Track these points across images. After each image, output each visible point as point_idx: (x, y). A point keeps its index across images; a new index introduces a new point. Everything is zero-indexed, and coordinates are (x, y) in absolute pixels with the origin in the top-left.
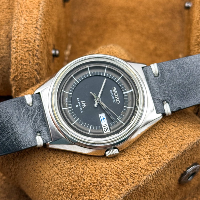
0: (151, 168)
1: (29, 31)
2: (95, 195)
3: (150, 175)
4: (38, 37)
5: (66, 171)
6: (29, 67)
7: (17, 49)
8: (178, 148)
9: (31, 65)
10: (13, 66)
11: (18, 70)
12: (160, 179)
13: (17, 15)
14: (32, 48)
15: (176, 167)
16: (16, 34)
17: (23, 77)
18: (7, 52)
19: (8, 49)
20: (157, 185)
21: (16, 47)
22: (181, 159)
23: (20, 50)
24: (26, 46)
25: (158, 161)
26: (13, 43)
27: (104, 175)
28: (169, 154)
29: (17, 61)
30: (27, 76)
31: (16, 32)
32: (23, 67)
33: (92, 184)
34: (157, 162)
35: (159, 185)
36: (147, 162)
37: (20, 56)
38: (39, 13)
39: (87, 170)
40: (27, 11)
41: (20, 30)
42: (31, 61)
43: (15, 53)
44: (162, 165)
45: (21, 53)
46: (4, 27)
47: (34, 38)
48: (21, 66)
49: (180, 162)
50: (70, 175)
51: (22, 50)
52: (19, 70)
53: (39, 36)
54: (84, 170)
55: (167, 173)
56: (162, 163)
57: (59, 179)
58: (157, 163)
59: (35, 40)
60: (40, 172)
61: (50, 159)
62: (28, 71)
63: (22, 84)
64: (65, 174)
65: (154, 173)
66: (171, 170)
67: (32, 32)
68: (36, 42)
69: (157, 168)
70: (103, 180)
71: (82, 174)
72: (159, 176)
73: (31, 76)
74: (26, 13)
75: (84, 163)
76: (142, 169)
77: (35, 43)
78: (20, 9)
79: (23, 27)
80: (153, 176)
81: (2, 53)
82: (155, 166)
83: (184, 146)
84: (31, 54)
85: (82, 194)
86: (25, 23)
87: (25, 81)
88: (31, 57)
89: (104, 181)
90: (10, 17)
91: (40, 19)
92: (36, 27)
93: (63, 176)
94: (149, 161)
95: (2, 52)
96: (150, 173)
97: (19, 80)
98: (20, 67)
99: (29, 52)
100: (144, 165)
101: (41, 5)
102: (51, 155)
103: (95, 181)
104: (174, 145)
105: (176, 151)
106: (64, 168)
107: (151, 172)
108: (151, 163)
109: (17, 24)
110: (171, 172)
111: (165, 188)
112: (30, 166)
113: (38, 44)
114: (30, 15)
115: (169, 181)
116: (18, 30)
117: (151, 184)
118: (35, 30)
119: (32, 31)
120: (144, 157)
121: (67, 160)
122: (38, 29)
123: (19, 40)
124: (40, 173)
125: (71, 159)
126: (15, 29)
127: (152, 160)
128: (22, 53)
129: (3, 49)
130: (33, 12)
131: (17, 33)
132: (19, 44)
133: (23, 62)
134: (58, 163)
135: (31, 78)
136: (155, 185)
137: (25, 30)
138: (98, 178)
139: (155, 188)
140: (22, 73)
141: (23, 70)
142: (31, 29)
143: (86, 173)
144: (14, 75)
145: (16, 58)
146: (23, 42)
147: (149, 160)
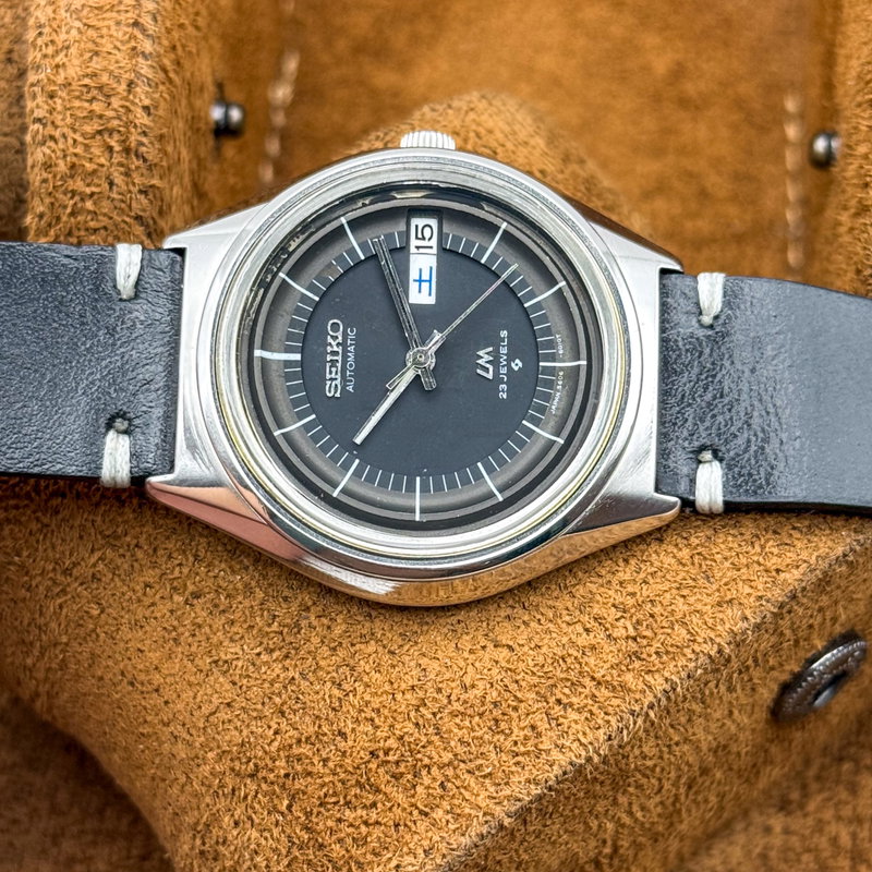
0: (641, 679)
1: (104, 41)
2: (393, 806)
3: (632, 713)
4: (145, 67)
5: (267, 691)
6: (106, 206)
7: (53, 123)
8: (760, 587)
9: (115, 196)
10: (37, 199)
11: (58, 219)
12: (683, 720)
14: (119, 118)
15: (753, 665)
16: (45, 56)
20: (669, 746)
21: (48, 115)
22: (775, 631)
23: (65, 130)
24: (91, 111)
25: (670, 649)
26: (34, 97)
27: (430, 716)
28: (721, 615)
29: (55, 176)
31: (47, 45)
33: (378, 757)
34: (667, 653)
35: (677, 744)
36: (624, 654)
37: (65, 156)
39: (355, 689)
41: (63, 36)
42: (119, 179)
43: (44, 143)
44: (686, 666)
45: (70, 141)
47: (127, 76)
48: (72, 202)
49: (770, 644)
50: (283, 713)
51: (75, 131)
52: (64, 218)
53: (149, 63)
54: (344, 690)
55: (712, 693)
56: (690, 656)
57: (236, 728)
58: (665, 657)
59: (131, 84)
60: (157, 690)
61: (197, 639)
62: (104, 221)
64: (259, 707)
65: (654, 700)
66: (731, 678)
67: (118, 44)
68: (139, 90)
69: (666, 680)
70: (424, 739)
71: (334, 709)
72: (678, 711)
75: (344, 660)
76: (599, 683)
77: (131, 97)
79: (78, 24)
80: (647, 714)
82: (657, 671)
83: (787, 576)
84: (117, 148)
85: (333, 800)
86: (83, 6)
88: (115, 161)
89: (429, 742)
92: (136, 24)
93: (255, 714)
94: (633, 646)
96: (637, 701)
98: (65, 207)
99: (106, 136)
100: (608, 665)
102: (199, 620)
103: (392, 743)
104: (744, 570)
105: (752, 599)
106: (256, 679)
107: (638, 696)
108: (639, 658)
109: (49, 10)
110: (731, 689)
111: (710, 750)
112: (110, 663)
113: (147, 102)
115: (725, 721)
116: (54, 37)
117: (640, 746)
118: (133, 37)
119: (118, 40)
120: (607, 629)
121: (271, 643)
122: (144, 30)
123: (59, 82)
124: (155, 695)
125: (288, 639)
126: (40, 34)
127: (645, 642)
128: (75, 141)
131: (50, 50)
132: (59, 101)
133: (79, 185)
134: (229, 657)
136: (658, 745)
137: (84, 38)
138: (405, 730)
139: (661, 758)
140: (76, 233)
141: (80, 218)
142: (115, 34)
143: (354, 706)
145: (48, 166)
146: (77, 93)
147: (630, 641)
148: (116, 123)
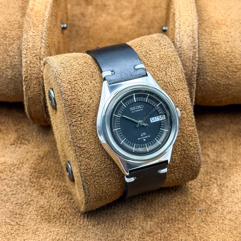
1: (36, 41)
4: (43, 45)
6: (36, 69)
9: (38, 67)
10: (24, 68)
11: (28, 72)
13: (26, 29)
16: (26, 43)
17: (32, 77)
18: (18, 61)
19: (19, 59)
21: (26, 53)
23: (29, 56)
26: (24, 50)
29: (27, 64)
30: (35, 77)
32: (32, 69)
37: (29, 60)
38: (44, 27)
40: (34, 26)
41: (29, 40)
42: (39, 64)
43: (25, 58)
45: (30, 58)
46: (16, 41)
47: (40, 46)
48: (30, 68)
51: (31, 56)
52: (29, 71)
59: (41, 47)
62: (36, 72)
63: (31, 83)
68: (42, 48)
73: (38, 76)
74: (33, 27)
78: (28, 25)
79: (31, 38)
81: (14, 62)
86: (33, 35)
87: (34, 81)
88: (38, 61)
91: (44, 32)
92: (42, 38)
97: (29, 80)
99: (37, 57)
101: (45, 22)
109: (27, 36)
113: (44, 51)
114: (37, 29)
116: (27, 40)
122: (43, 39)
123: (28, 48)
126: (25, 40)
128: (31, 58)
129: (15, 58)
130: (39, 27)
132: (28, 51)
133: (31, 65)
135: (38, 77)
137: (33, 40)
140: (31, 74)
141: (32, 71)
144: (25, 76)
145: (26, 62)
146: (31, 49)
148: (38, 54)
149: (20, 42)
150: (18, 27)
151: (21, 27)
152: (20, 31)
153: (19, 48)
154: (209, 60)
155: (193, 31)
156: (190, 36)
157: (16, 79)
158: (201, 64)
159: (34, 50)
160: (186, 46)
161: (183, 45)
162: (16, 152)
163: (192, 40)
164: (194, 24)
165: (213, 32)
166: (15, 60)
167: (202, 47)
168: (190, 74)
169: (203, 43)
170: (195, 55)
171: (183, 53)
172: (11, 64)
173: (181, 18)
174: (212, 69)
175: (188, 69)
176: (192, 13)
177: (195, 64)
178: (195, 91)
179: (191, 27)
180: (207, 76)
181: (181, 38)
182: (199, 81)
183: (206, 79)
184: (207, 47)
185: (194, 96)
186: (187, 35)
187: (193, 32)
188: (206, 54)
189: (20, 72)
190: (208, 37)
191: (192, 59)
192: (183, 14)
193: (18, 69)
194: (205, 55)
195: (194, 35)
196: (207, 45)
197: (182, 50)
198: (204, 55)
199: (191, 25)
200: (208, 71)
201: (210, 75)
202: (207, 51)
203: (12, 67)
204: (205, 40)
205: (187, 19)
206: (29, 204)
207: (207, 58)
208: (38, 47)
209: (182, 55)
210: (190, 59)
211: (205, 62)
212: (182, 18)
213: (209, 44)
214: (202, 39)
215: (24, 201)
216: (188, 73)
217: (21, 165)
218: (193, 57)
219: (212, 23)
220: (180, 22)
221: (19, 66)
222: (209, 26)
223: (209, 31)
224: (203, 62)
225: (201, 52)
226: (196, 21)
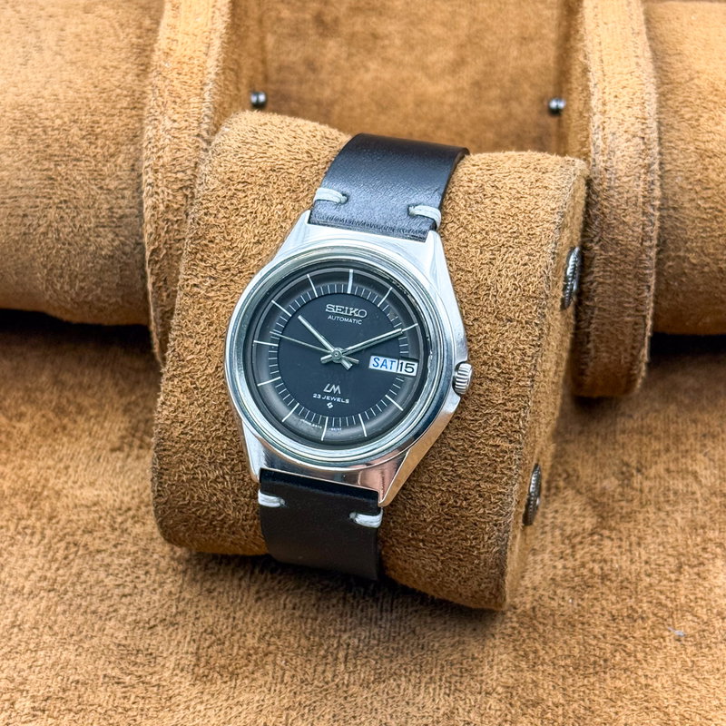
1: (182, 144)
7: (157, 185)
10: (149, 226)
11: (160, 235)
13: (152, 111)
14: (190, 180)
16: (153, 153)
17: (172, 251)
18: (131, 205)
19: (134, 198)
21: (154, 182)
23: (163, 188)
24: (176, 178)
26: (147, 173)
29: (158, 213)
31: (153, 147)
37: (163, 202)
38: (204, 104)
40: (175, 102)
41: (161, 143)
43: (152, 196)
45: (166, 194)
46: (124, 147)
48: (167, 226)
51: (168, 188)
52: (163, 234)
59: (196, 163)
63: (169, 268)
67: (190, 145)
74: (173, 106)
78: (159, 98)
79: (169, 136)
81: (120, 208)
86: (172, 128)
90: (137, 125)
91: (206, 118)
92: (198, 135)
95: (122, 205)
97: (163, 259)
98: (163, 229)
99: (184, 191)
101: (206, 88)
109: (154, 131)
114: (183, 111)
116: (157, 143)
118: (197, 141)
122: (203, 137)
123: (160, 165)
126: (150, 142)
128: (168, 194)
129: (123, 197)
130: (189, 103)
131: (155, 150)
132: (160, 174)
133: (170, 216)
137: (173, 143)
140: (169, 242)
141: (171, 234)
144: (152, 248)
145: (155, 207)
146: (169, 169)
148: (189, 183)
149: (136, 149)
150: (129, 104)
151: (136, 105)
152: (135, 118)
153: (133, 165)
154: (694, 204)
155: (644, 121)
156: (634, 136)
157: (125, 257)
158: (670, 216)
159: (178, 171)
160: (625, 164)
161: (614, 164)
162: (127, 472)
163: (643, 147)
164: (646, 97)
165: (702, 120)
166: (124, 203)
167: (670, 163)
168: (638, 247)
169: (676, 152)
170: (652, 190)
171: (617, 188)
172: (110, 214)
173: (607, 80)
174: (701, 230)
175: (631, 233)
176: (637, 64)
177: (652, 218)
178: (652, 298)
179: (638, 107)
180: (688, 250)
181: (608, 141)
182: (665, 264)
183: (685, 259)
184: (687, 165)
185: (651, 312)
186: (626, 132)
187: (643, 124)
188: (685, 185)
189: (138, 238)
190: (687, 135)
191: (644, 203)
192: (612, 67)
193: (130, 228)
194: (681, 187)
195: (648, 131)
196: (685, 158)
197: (613, 176)
198: (677, 189)
199: (636, 101)
200: (691, 234)
201: (697, 247)
202: (687, 175)
203: (114, 222)
204: (679, 143)
205: (624, 83)
206: (172, 624)
207: (687, 198)
208: (187, 164)
209: (612, 192)
210: (635, 205)
211: (681, 211)
212: (610, 83)
213: (693, 154)
214: (671, 139)
215: (157, 614)
216: (632, 245)
217: (143, 509)
218: (644, 197)
219: (700, 93)
220: (604, 93)
221: (132, 219)
222: (691, 102)
223: (692, 117)
224: (674, 209)
225: (669, 180)
226: (651, 88)
